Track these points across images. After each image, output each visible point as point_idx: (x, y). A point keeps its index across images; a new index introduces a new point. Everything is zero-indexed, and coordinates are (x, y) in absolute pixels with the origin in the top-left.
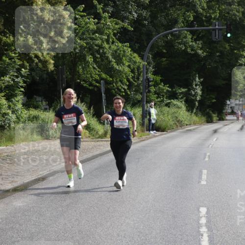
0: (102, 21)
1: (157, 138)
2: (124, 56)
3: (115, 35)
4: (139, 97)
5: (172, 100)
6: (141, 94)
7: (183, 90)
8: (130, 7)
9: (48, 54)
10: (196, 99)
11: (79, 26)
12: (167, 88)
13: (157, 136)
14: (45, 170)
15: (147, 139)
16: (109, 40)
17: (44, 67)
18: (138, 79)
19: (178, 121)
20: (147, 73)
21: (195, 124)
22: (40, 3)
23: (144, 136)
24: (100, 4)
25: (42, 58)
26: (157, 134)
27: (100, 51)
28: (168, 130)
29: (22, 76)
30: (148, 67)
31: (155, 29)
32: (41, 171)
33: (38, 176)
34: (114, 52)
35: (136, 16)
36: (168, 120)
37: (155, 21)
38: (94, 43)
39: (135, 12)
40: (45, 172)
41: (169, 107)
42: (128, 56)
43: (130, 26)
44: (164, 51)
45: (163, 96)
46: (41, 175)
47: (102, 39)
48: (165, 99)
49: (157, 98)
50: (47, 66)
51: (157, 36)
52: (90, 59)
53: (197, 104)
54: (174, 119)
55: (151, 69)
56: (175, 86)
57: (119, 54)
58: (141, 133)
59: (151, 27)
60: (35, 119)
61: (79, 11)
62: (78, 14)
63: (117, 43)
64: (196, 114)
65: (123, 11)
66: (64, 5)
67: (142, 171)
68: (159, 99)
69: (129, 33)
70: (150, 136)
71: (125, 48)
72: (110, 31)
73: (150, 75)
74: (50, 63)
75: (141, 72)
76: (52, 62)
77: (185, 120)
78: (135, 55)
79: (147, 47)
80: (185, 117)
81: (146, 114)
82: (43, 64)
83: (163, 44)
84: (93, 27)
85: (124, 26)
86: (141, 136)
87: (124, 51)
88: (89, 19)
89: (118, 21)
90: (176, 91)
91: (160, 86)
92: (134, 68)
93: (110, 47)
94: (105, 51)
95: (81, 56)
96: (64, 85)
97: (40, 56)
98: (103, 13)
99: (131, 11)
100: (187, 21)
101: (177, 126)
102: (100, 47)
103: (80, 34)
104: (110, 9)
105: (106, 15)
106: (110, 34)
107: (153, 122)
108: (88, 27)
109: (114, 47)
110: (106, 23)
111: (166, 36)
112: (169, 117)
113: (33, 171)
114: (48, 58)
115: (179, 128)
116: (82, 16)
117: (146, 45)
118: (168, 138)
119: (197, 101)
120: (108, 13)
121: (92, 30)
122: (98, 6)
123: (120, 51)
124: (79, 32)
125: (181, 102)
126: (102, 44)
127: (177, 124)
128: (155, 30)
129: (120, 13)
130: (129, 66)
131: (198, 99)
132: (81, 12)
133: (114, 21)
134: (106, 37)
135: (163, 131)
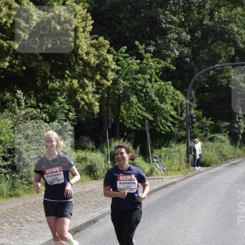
0: (145, 61)
1: (202, 174)
2: (166, 94)
3: (157, 74)
4: (183, 133)
5: (216, 135)
6: (185, 130)
7: (227, 124)
8: (172, 45)
9: (93, 96)
10: (239, 132)
11: (122, 68)
12: (209, 122)
13: (202, 172)
14: (95, 212)
15: (193, 176)
16: (152, 80)
17: (89, 109)
18: (181, 116)
19: (222, 156)
20: (190, 110)
21: (239, 157)
22: (85, 47)
23: (189, 172)
24: (141, 45)
25: (87, 101)
26: (202, 170)
27: (143, 90)
28: (213, 165)
29: (70, 120)
30: (191, 103)
31: (197, 65)
32: (92, 213)
33: (90, 218)
34: (157, 91)
35: (177, 53)
36: (212, 155)
37: (196, 58)
38: (137, 83)
39: (177, 50)
40: (95, 214)
41: (213, 142)
42: (171, 94)
43: (172, 65)
44: (207, 86)
45: (206, 130)
46: (92, 217)
47: (144, 79)
48: (208, 134)
49: (201, 132)
50: (92, 109)
51: (199, 73)
52: (134, 99)
53: (241, 137)
54: (218, 153)
55: (194, 105)
56: (218, 120)
57: (162, 93)
58: (187, 170)
59: (193, 64)
60: (83, 160)
61: (121, 52)
62: (121, 56)
63: (160, 82)
64: (240, 147)
65: (165, 49)
66: (107, 48)
67: (190, 210)
68: (203, 134)
69: (171, 71)
70: (196, 171)
71: (167, 86)
72: (153, 70)
73: (193, 112)
74: (95, 105)
75: (184, 109)
76: (97, 104)
77: (229, 154)
78: (178, 92)
79: (189, 84)
80: (229, 151)
81: (191, 150)
82: (88, 107)
83: (205, 80)
84: (135, 67)
85: (166, 65)
86: (186, 173)
87: (167, 90)
88: (131, 60)
89: (160, 60)
90: (219, 125)
91: (203, 120)
92: (177, 106)
93: (153, 87)
94: (148, 90)
95: (124, 97)
96: (109, 126)
97: (86, 99)
98: (146, 53)
99: (173, 49)
100: (229, 55)
101: (222, 160)
102: (144, 86)
103: (123, 75)
104: (152, 49)
105: (148, 55)
106: (152, 73)
107: (198, 157)
108: (131, 67)
109: (156, 86)
110: (149, 63)
111: (208, 72)
112: (213, 151)
113: (85, 213)
114: (93, 100)
115: (223, 162)
116: (124, 57)
117: (188, 82)
118: (213, 173)
119: (240, 134)
120: (150, 53)
121: (135, 71)
122: (140, 47)
123: (163, 90)
124: (123, 73)
125: (225, 135)
126: (145, 84)
127: (222, 158)
128: (197, 67)
129: (162, 52)
130: (172, 104)
131: (242, 132)
132: (123, 53)
133: (156, 61)
134: (149, 77)
135: (208, 166)
